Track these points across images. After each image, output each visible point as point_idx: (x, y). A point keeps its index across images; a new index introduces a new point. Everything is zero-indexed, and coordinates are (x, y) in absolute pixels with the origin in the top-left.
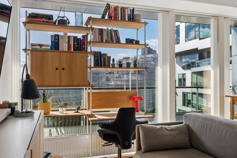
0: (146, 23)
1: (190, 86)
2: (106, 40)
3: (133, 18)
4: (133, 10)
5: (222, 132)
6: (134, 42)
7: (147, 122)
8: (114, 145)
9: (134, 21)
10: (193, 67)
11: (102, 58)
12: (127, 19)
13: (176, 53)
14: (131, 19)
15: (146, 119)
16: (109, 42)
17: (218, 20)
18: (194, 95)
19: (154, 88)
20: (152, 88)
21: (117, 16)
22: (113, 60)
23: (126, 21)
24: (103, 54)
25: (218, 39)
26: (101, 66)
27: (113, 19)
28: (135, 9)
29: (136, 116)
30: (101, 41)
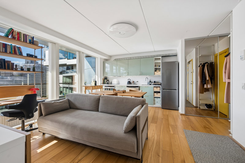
0: (42, 47)
1: (62, 83)
2: (10, 52)
3: (33, 42)
4: (33, 38)
5: (84, 99)
6: (34, 57)
7: (44, 101)
8: (18, 119)
9: (34, 44)
10: (63, 73)
11: (6, 64)
12: (28, 42)
13: (59, 65)
14: (31, 42)
15: (43, 100)
16: (13, 54)
17: (80, 53)
18: (64, 88)
19: (46, 84)
20: (45, 84)
21: (20, 38)
22: (16, 66)
23: (28, 43)
24: (7, 61)
25: (80, 61)
26: (5, 69)
27: (16, 39)
28: (34, 37)
29: (37, 99)
30: (5, 52)
